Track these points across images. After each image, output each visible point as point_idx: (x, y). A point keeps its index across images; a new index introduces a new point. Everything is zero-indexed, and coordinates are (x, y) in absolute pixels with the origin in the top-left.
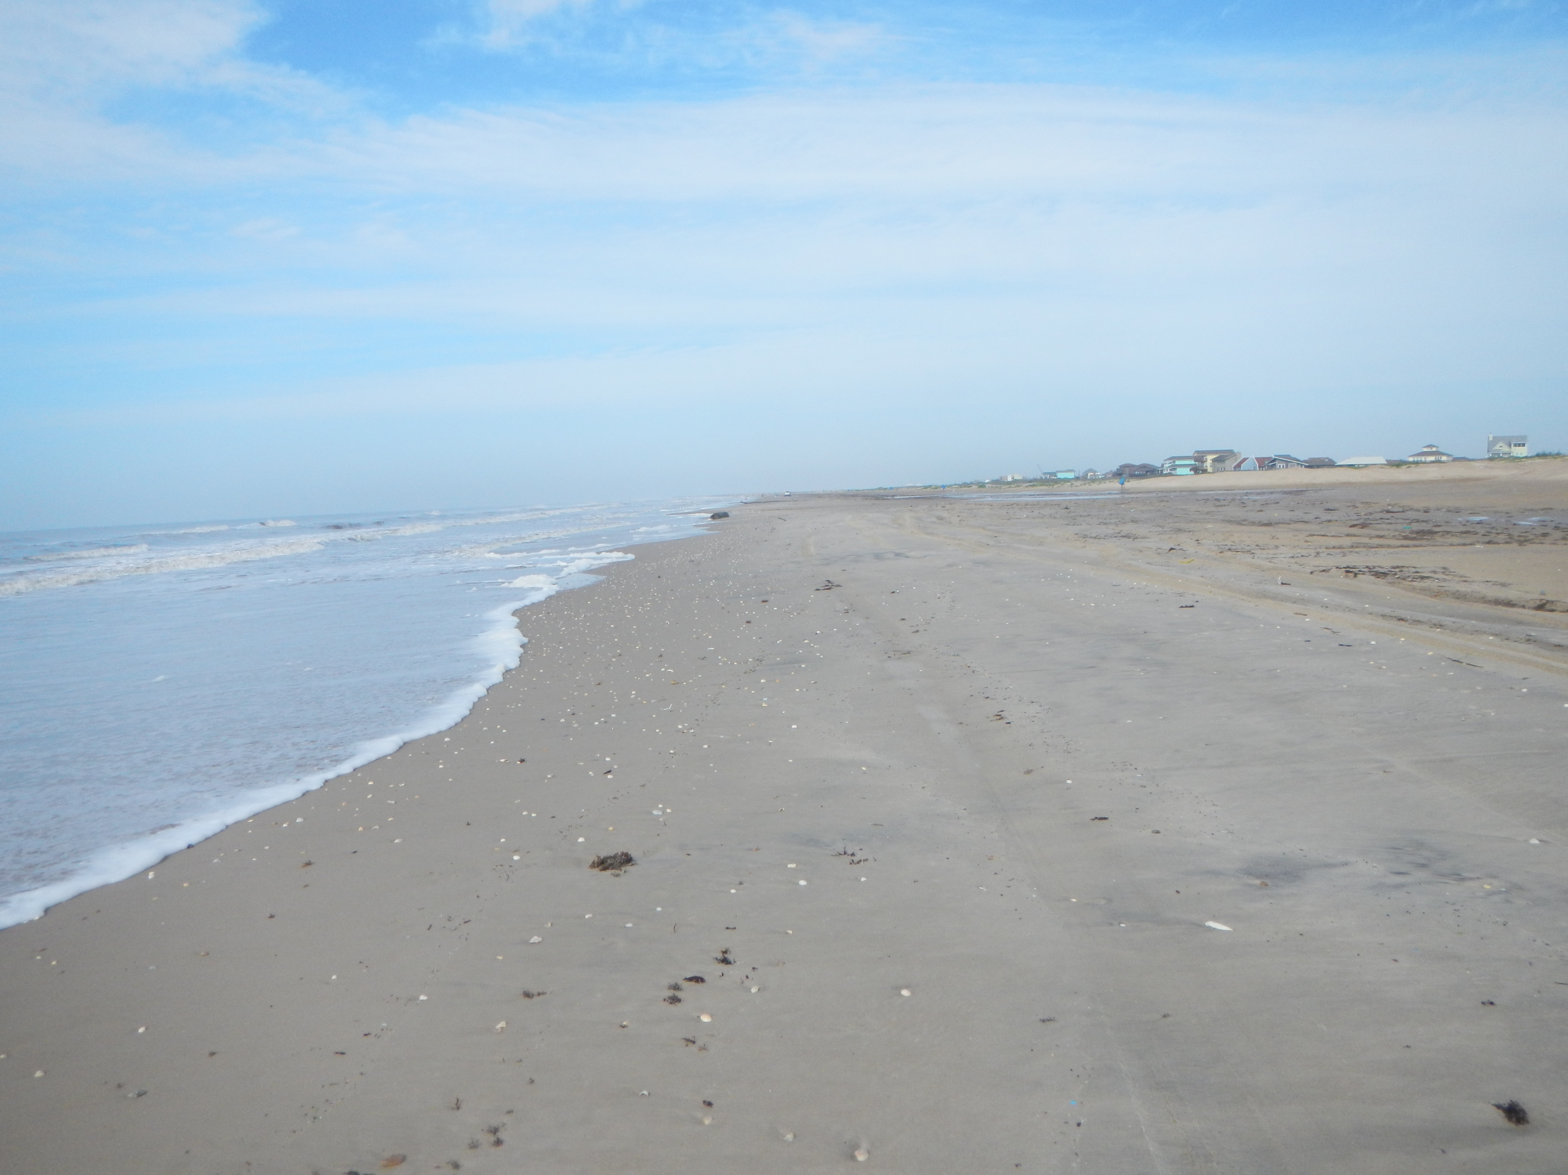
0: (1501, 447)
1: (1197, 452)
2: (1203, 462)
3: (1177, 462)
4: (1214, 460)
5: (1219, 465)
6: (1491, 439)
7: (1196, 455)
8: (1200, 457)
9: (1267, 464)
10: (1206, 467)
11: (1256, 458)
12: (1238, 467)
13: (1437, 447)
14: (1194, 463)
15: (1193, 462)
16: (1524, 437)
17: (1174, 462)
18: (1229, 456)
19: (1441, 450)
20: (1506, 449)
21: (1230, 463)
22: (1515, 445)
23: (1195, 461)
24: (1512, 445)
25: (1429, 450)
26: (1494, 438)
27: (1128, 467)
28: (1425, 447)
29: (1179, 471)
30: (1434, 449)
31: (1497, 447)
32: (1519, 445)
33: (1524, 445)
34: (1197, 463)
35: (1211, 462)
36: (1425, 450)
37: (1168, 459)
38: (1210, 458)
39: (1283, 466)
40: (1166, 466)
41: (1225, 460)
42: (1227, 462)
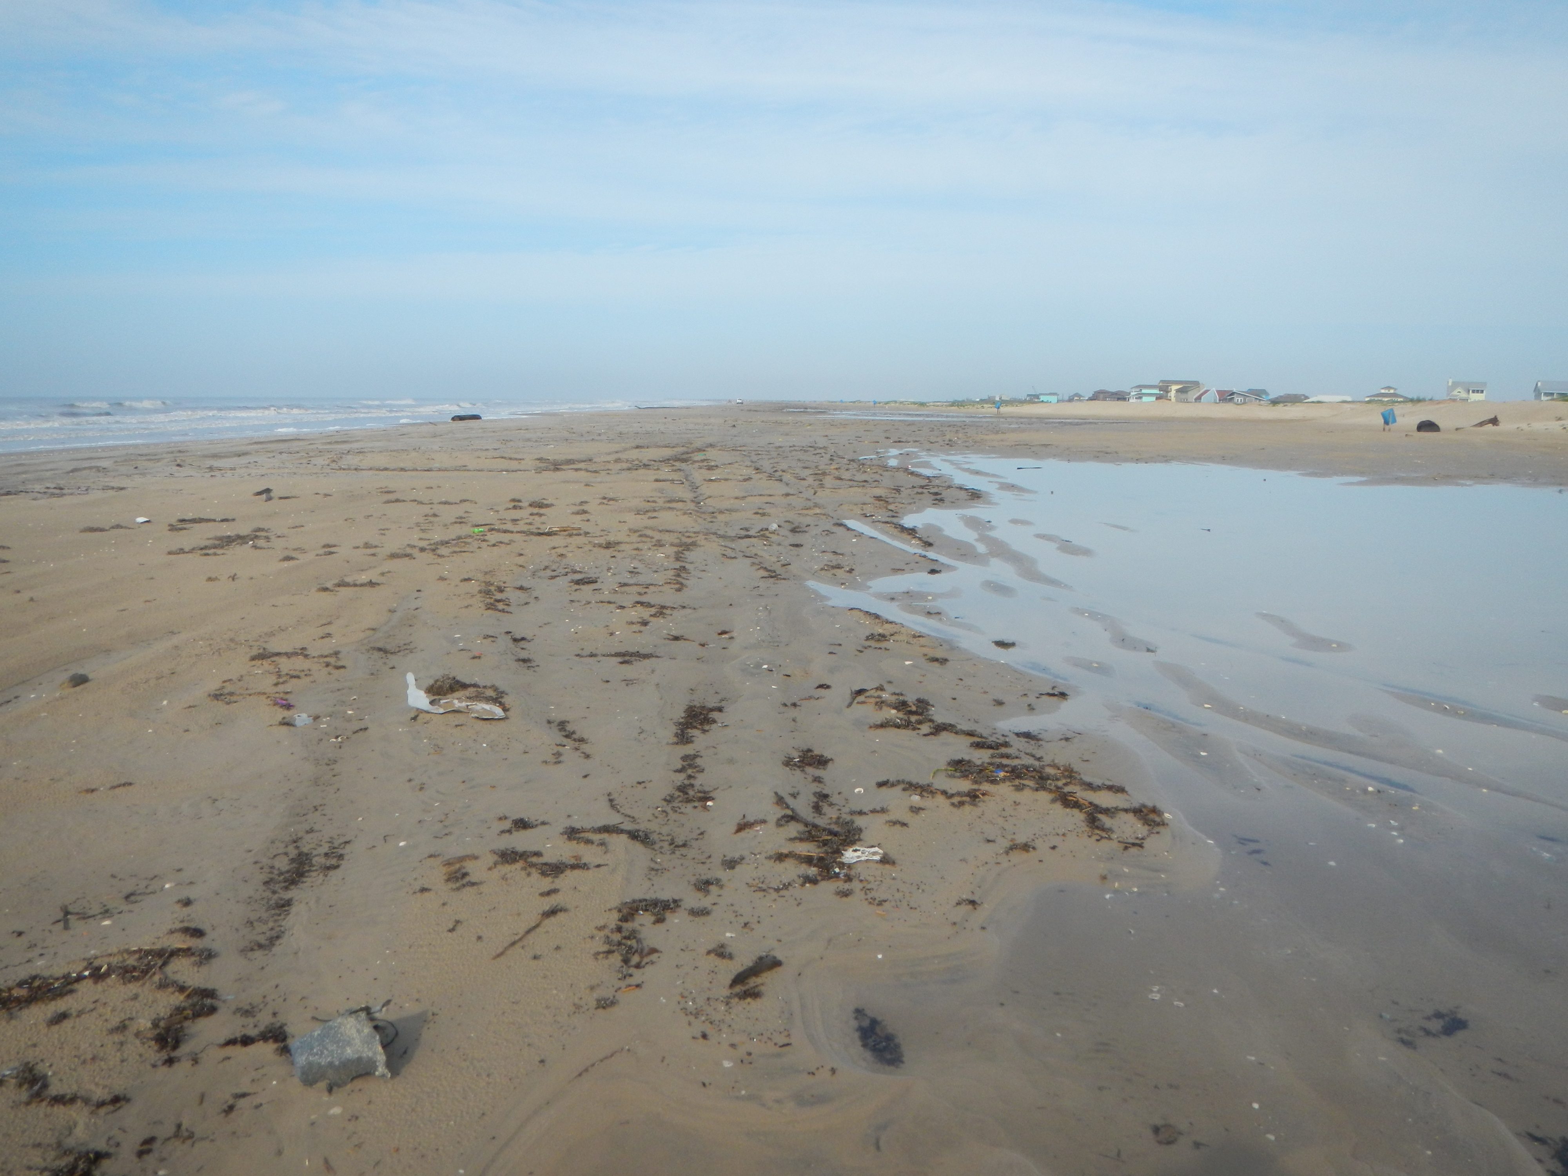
0: (1459, 392)
1: (1162, 381)
2: (1167, 392)
3: (1144, 391)
4: (1178, 391)
5: (1183, 396)
6: (1450, 384)
7: (1161, 384)
8: (1164, 388)
9: (1226, 397)
10: (1170, 397)
11: (1217, 391)
12: (1199, 399)
13: (1395, 389)
14: (1159, 392)
15: (1156, 391)
16: (1485, 384)
17: (1141, 390)
18: (1192, 387)
19: (1398, 392)
20: (1464, 395)
21: (1193, 395)
22: (1473, 392)
23: (1160, 391)
24: (1471, 391)
25: (1387, 391)
26: (1453, 382)
27: (1102, 393)
28: (1383, 389)
29: (1145, 399)
30: (1392, 391)
31: (1455, 393)
32: (1478, 391)
33: (1482, 392)
34: (1162, 392)
35: (1175, 392)
36: (1383, 391)
37: (1135, 387)
38: (1174, 388)
39: (1241, 400)
40: (1132, 394)
41: (1188, 391)
42: (1189, 393)
